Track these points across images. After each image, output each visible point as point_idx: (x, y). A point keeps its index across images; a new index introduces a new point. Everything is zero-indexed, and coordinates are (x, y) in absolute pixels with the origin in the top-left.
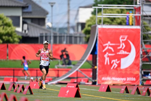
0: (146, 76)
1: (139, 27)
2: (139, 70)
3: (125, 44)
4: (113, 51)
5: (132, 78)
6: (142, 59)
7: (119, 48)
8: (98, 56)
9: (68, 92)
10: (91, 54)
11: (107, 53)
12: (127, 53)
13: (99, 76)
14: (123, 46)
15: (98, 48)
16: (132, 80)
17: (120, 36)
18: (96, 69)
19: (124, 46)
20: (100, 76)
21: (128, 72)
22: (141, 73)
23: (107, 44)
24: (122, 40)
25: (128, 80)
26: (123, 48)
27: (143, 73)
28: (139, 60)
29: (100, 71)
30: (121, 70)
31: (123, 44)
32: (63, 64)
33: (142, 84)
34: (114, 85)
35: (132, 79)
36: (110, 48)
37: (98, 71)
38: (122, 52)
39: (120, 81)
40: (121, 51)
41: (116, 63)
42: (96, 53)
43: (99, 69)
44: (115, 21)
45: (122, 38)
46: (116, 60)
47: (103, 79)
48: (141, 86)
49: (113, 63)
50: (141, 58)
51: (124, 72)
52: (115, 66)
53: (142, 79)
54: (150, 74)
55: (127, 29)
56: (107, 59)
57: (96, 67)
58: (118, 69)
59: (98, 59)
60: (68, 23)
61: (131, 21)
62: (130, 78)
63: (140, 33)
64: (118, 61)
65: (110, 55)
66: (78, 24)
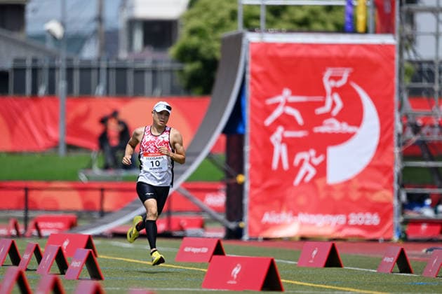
0: (417, 209)
1: (389, 40)
2: (392, 189)
3: (342, 98)
4: (300, 120)
5: (368, 215)
6: (402, 149)
7: (320, 111)
8: (247, 139)
9: (236, 271)
10: (225, 131)
11: (280, 129)
12: (351, 129)
13: (251, 208)
14: (334, 104)
15: (248, 112)
16: (367, 223)
17: (324, 70)
18: (241, 186)
19: (339, 105)
20: (257, 209)
21: (355, 196)
22: (399, 197)
23: (280, 99)
24: (333, 83)
25: (352, 222)
26: (335, 112)
27: (404, 197)
28: (393, 154)
29: (256, 191)
30: (329, 188)
31: (337, 97)
32: (106, 167)
33: (403, 236)
34: (303, 239)
35: (366, 219)
36: (290, 111)
37: (251, 192)
38: (331, 125)
39: (325, 226)
40: (327, 122)
41: (310, 163)
42: (240, 130)
43: (253, 186)
44: (286, 17)
45: (332, 78)
46: (313, 153)
47: (267, 218)
48: (398, 242)
49: (302, 161)
50: (399, 145)
51: (338, 196)
52: (307, 173)
53: (401, 219)
54: (428, 202)
55: (350, 46)
56: (280, 151)
57: (240, 178)
58: (319, 182)
59: (247, 148)
60: (99, 19)
61: (361, 18)
62: (361, 215)
63: (393, 58)
64: (317, 156)
65: (289, 134)
66: (132, 23)
